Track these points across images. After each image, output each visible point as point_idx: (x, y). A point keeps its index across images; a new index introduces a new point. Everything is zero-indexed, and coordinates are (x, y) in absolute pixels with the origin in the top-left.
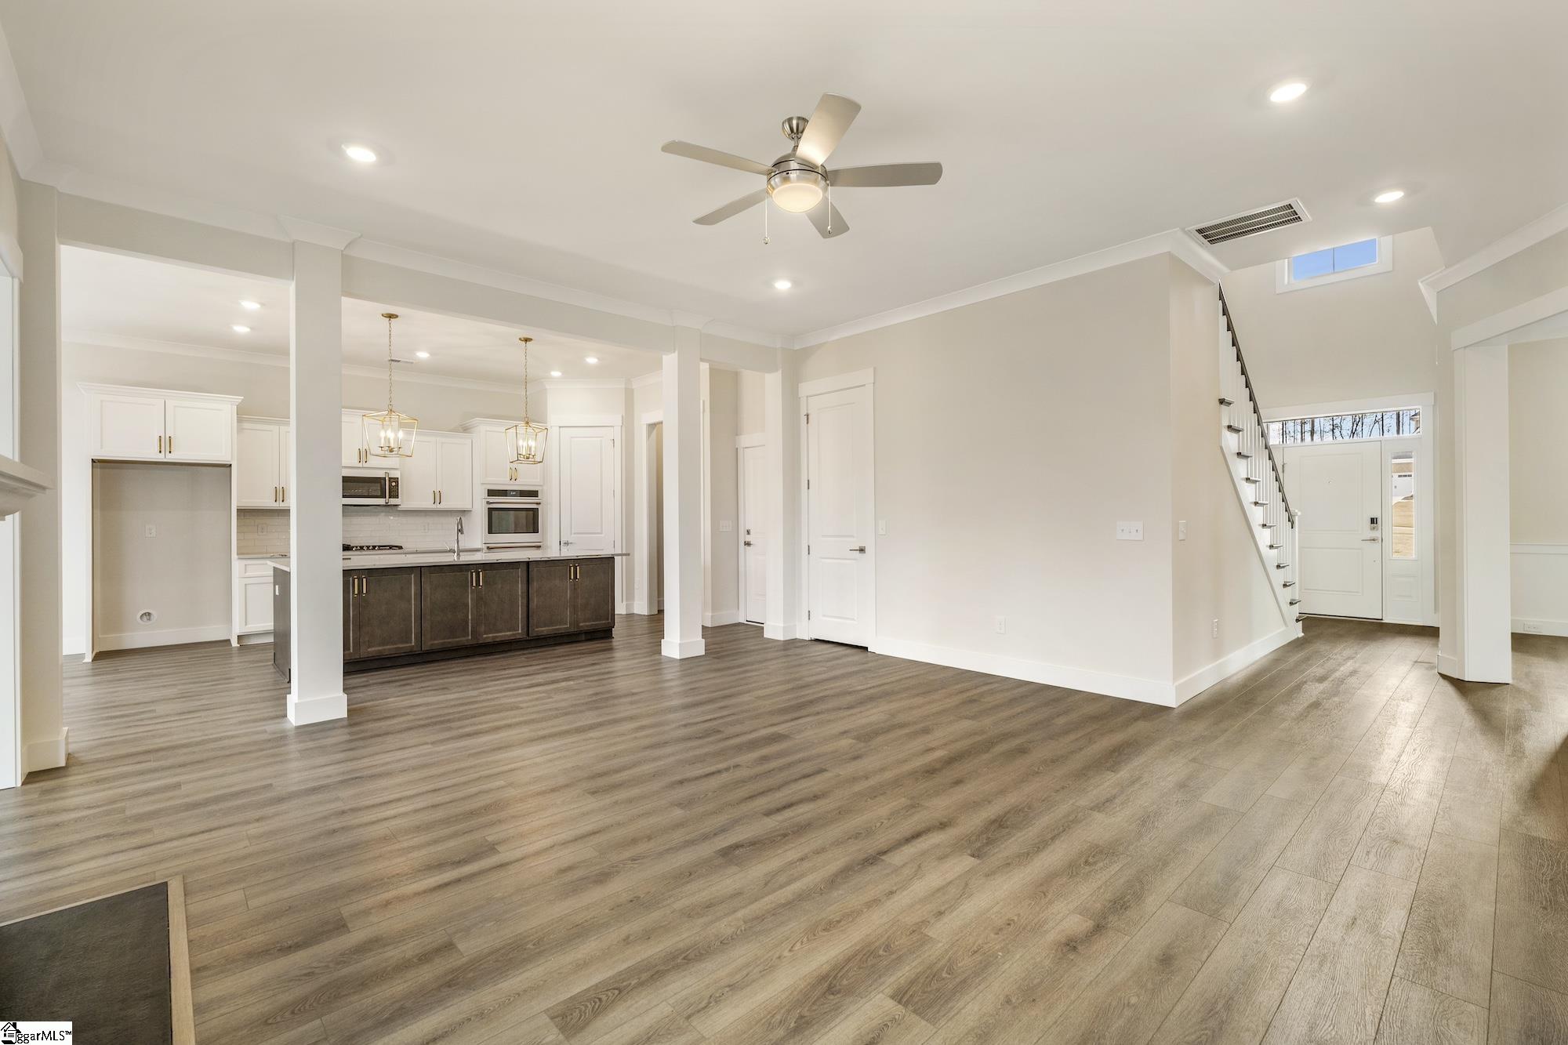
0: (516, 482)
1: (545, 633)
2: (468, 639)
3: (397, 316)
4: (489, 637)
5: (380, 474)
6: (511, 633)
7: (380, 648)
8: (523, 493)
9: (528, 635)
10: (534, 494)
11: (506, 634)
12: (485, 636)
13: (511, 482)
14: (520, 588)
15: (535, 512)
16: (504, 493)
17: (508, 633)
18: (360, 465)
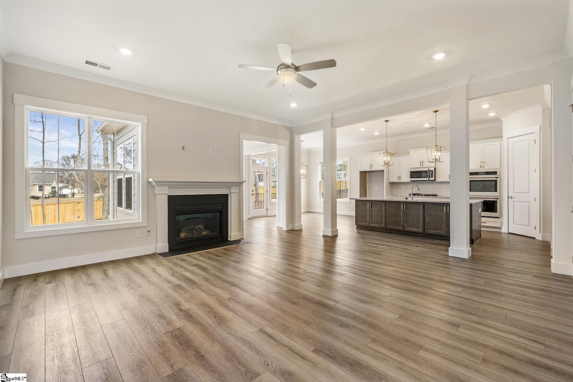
0: (484, 168)
1: (432, 233)
2: (400, 228)
3: (389, 121)
4: (408, 229)
5: (427, 169)
6: (417, 229)
7: (375, 225)
8: (487, 173)
9: (424, 232)
10: (495, 173)
11: (415, 230)
12: (407, 228)
13: (481, 168)
14: (421, 212)
15: (496, 181)
16: (477, 174)
17: (416, 229)
18: (421, 167)
